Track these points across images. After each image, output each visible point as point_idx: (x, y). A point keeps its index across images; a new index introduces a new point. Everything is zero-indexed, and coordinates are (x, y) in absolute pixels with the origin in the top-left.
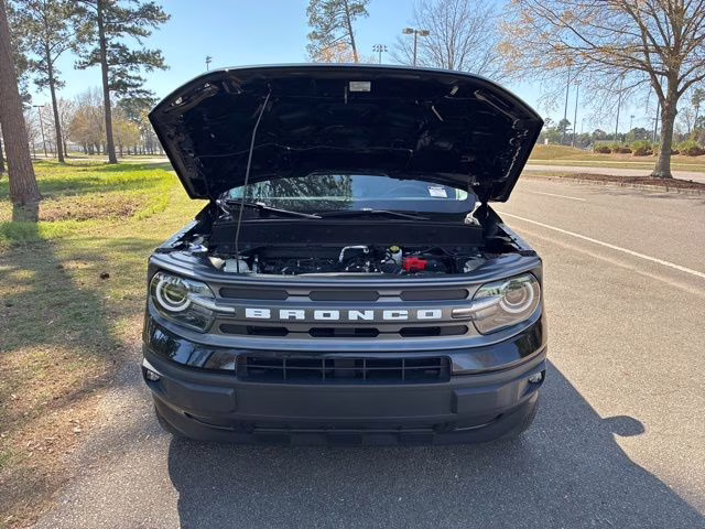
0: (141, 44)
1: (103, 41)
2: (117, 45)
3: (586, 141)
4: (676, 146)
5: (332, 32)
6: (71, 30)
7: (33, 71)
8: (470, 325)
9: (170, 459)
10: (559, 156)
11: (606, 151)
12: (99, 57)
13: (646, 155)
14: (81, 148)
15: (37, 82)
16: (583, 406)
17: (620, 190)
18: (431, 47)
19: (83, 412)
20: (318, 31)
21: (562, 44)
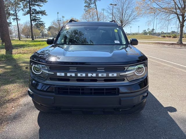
0: (40, 9)
1: (30, 8)
2: (34, 9)
3: (159, 34)
4: (184, 36)
5: (91, 5)
6: (22, 5)
7: (12, 16)
8: (125, 78)
9: (38, 117)
10: (152, 38)
11: (164, 37)
12: (29, 12)
13: (175, 38)
14: (25, 37)
15: (13, 19)
16: (159, 104)
17: (168, 47)
18: (117, 8)
19: (16, 104)
20: (87, 5)
21: (153, 7)
